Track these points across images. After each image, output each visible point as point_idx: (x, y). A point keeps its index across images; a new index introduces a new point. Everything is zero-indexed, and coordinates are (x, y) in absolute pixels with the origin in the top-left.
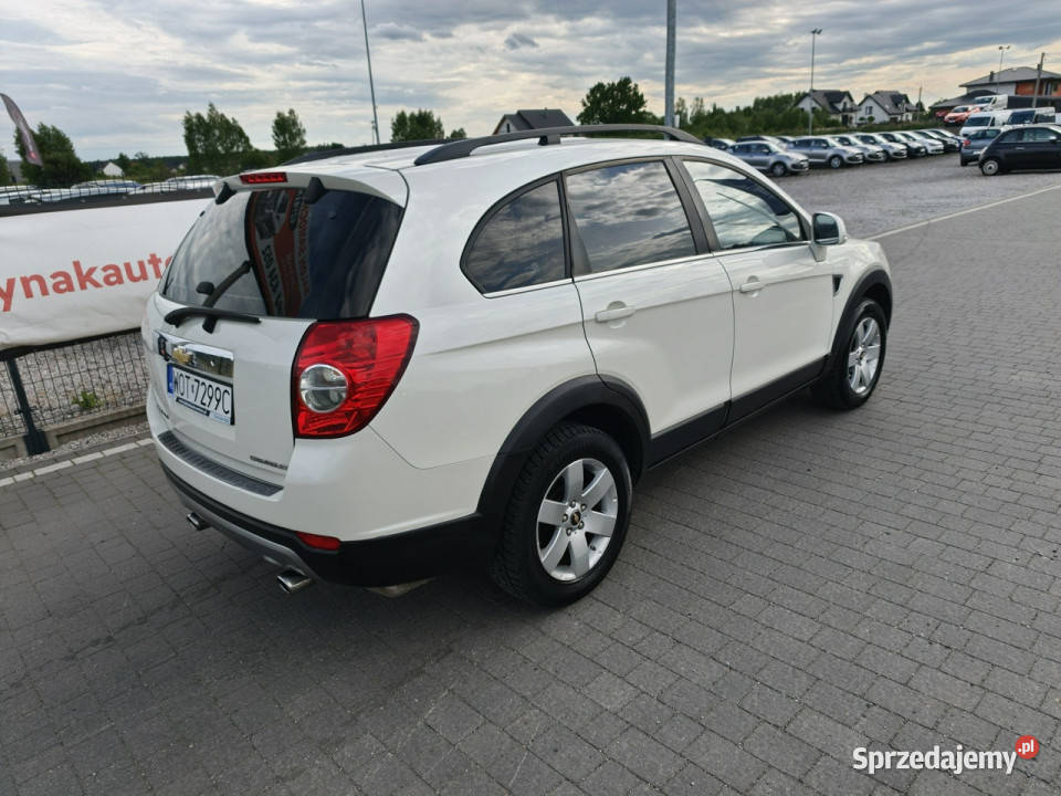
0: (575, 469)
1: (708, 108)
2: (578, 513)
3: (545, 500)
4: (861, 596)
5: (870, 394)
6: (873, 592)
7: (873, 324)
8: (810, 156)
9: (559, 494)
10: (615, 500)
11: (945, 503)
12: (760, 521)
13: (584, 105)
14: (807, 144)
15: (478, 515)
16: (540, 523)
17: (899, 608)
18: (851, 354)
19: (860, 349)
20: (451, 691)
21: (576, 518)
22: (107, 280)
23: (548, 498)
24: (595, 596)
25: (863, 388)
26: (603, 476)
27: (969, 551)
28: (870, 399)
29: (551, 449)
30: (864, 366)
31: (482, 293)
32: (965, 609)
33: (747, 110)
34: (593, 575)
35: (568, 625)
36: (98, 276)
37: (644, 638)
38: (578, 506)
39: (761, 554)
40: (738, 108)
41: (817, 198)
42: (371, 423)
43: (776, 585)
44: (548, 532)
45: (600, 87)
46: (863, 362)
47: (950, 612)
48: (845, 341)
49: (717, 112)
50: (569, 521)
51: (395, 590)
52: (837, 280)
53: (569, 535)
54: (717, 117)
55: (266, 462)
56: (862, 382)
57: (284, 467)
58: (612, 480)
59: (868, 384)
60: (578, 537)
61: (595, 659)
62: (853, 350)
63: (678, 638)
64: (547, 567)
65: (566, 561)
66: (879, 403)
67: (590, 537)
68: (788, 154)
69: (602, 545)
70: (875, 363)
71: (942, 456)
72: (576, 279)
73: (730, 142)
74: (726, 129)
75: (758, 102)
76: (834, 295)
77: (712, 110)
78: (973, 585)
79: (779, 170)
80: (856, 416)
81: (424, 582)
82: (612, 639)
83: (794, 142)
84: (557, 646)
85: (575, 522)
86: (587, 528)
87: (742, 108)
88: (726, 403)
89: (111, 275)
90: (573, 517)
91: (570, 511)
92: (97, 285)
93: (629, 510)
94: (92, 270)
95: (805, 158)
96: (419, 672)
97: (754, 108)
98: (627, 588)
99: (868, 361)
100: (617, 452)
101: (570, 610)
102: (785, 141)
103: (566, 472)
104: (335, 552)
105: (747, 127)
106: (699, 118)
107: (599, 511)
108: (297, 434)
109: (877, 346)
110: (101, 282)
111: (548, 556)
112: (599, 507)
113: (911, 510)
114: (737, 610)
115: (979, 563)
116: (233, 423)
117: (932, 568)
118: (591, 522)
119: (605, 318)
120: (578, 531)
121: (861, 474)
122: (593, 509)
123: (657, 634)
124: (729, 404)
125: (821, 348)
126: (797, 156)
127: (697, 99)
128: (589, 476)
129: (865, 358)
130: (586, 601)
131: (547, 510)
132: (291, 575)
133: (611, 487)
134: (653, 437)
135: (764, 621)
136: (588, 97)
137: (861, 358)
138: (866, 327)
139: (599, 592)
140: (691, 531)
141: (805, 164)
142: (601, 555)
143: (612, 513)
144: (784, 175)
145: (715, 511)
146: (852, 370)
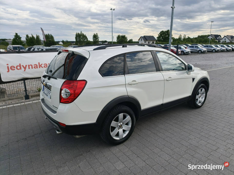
0: (121, 115)
1: (187, 37)
2: (121, 125)
3: (113, 121)
4: (184, 152)
6: (186, 152)
7: (203, 90)
8: (207, 49)
9: (117, 120)
10: (131, 123)
11: (211, 133)
12: (166, 132)
13: (158, 35)
14: (207, 46)
15: (96, 123)
16: (111, 126)
17: (191, 156)
18: (197, 96)
19: (200, 95)
20: (87, 160)
21: (121, 126)
22: (44, 67)
23: (114, 121)
24: (124, 144)
25: (200, 104)
27: (213, 145)
28: (202, 107)
29: (115, 110)
30: (200, 99)
31: (103, 77)
32: (207, 159)
33: (196, 38)
34: (124, 139)
35: (116, 150)
36: (43, 66)
37: (131, 155)
38: (121, 123)
39: (164, 139)
40: (194, 37)
41: (207, 59)
42: (74, 101)
43: (165, 147)
44: (113, 128)
45: (163, 31)
46: (201, 98)
47: (203, 159)
48: (195, 92)
49: (189, 38)
50: (119, 126)
51: (77, 136)
52: (193, 79)
53: (119, 129)
54: (188, 39)
55: (55, 107)
56: (200, 102)
57: (58, 108)
58: (130, 118)
59: (202, 103)
60: (121, 131)
61: (119, 158)
62: (197, 95)
63: (138, 156)
64: (112, 136)
65: (117, 135)
66: (204, 108)
67: (124, 131)
68: (202, 48)
69: (127, 133)
70: (204, 98)
71: (215, 122)
72: (125, 75)
73: (190, 45)
74: (190, 42)
75: (199, 36)
76: (192, 82)
77: (187, 38)
78: (211, 153)
79: (200, 52)
80: (198, 110)
81: (84, 136)
82: (124, 154)
83: (204, 46)
84: (112, 153)
85: (120, 127)
86: (124, 128)
87: (195, 38)
88: (161, 104)
89: (45, 66)
90: (120, 126)
91: (119, 124)
92: (42, 67)
93: (134, 126)
94: (42, 64)
95: (206, 49)
96: (82, 155)
97: (198, 38)
98: (131, 143)
99: (202, 98)
100: (132, 112)
101: (117, 146)
102: (203, 45)
103: (119, 116)
104: (65, 127)
105: (195, 42)
106: (184, 39)
107: (127, 125)
108: (60, 102)
109: (205, 94)
110: (43, 67)
111: (113, 134)
112: (127, 124)
113: (202, 134)
114: (154, 151)
115: (214, 148)
116: (51, 98)
117: (202, 148)
119: (131, 84)
120: (121, 129)
121: (194, 124)
122: (126, 124)
123: (134, 154)
124: (162, 104)
125: (189, 93)
126: (204, 49)
127: (184, 35)
128: (125, 117)
129: (201, 97)
130: (122, 144)
131: (113, 124)
133: (130, 120)
134: (142, 110)
135: (159, 155)
136: (160, 33)
137: (200, 97)
138: (201, 90)
139: (125, 143)
140: (150, 132)
141: (206, 51)
142: (126, 135)
143: (130, 126)
144: (201, 53)
145: (157, 128)
146: (197, 99)
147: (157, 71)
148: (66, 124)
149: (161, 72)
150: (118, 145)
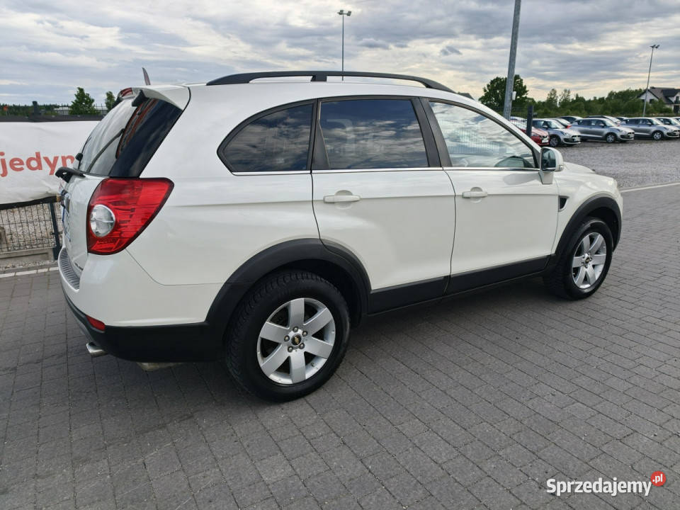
0: (297, 306)
1: (572, 97)
2: (299, 337)
3: (267, 323)
4: (504, 437)
5: (594, 291)
6: (515, 437)
7: (599, 239)
8: (636, 130)
9: (283, 319)
10: (334, 332)
11: (615, 379)
12: (458, 368)
13: (485, 91)
14: (636, 122)
15: (206, 324)
16: (263, 340)
17: (529, 454)
18: (575, 258)
19: (586, 255)
20: (174, 444)
21: (297, 340)
23: (272, 321)
24: (308, 400)
25: (588, 286)
27: (615, 421)
28: (594, 295)
30: (588, 269)
31: (231, 171)
32: (585, 466)
33: (602, 100)
34: (307, 385)
35: (275, 417)
37: (322, 435)
38: (300, 332)
39: (445, 393)
40: (595, 98)
41: (632, 158)
42: (127, 248)
43: (442, 417)
44: (269, 347)
45: (497, 79)
46: (590, 266)
47: (571, 466)
48: (570, 243)
49: (579, 100)
50: (290, 341)
51: (147, 366)
52: (563, 201)
53: (290, 351)
54: (577, 103)
55: (79, 267)
56: (586, 280)
57: (82, 269)
58: (331, 317)
59: (592, 282)
60: (297, 355)
61: (279, 443)
62: (577, 255)
63: (346, 441)
64: (265, 371)
65: (285, 368)
66: (599, 299)
68: (621, 128)
69: (320, 364)
70: (601, 268)
71: (633, 344)
72: (313, 171)
74: (583, 111)
75: (611, 94)
76: (559, 211)
77: (575, 99)
78: (604, 449)
79: (611, 138)
80: (577, 306)
81: (171, 364)
82: (300, 431)
83: (626, 121)
84: (261, 428)
85: (296, 343)
86: (307, 349)
87: (597, 98)
88: (445, 277)
90: (293, 339)
91: (292, 334)
95: (632, 131)
96: (164, 426)
97: (607, 98)
98: (333, 398)
99: (594, 266)
100: (336, 295)
101: (285, 406)
102: (622, 120)
103: (289, 305)
104: (103, 332)
105: (599, 110)
106: (565, 103)
107: (323, 339)
108: (89, 251)
109: (603, 255)
111: (268, 365)
112: (320, 335)
113: (582, 381)
114: (401, 428)
115: (619, 431)
116: (70, 240)
117: (576, 428)
118: (312, 345)
119: (332, 201)
120: (298, 349)
121: (556, 348)
122: (315, 336)
123: (333, 434)
124: (448, 279)
125: (546, 247)
126: (626, 130)
127: (565, 91)
128: (310, 311)
129: (591, 263)
130: (301, 401)
131: (269, 330)
133: (331, 321)
134: (372, 293)
135: (416, 442)
136: (488, 86)
137: (587, 263)
138: (592, 240)
139: (312, 398)
140: (404, 367)
141: (632, 136)
142: (317, 370)
143: (330, 342)
144: (613, 142)
145: (429, 356)
146: (577, 270)
147: (429, 166)
148: (107, 323)
149: (445, 168)
150: (286, 404)
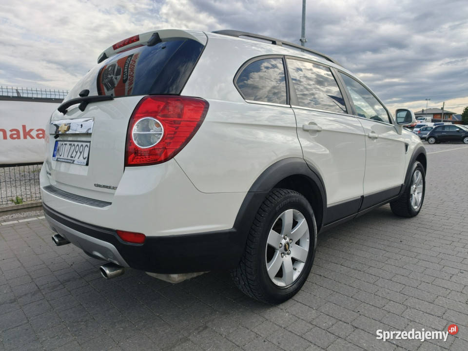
0: (288, 215)
2: (288, 243)
3: (271, 230)
5: (419, 210)
7: (420, 174)
10: (308, 240)
15: (234, 230)
16: (268, 245)
18: (411, 187)
19: (415, 186)
21: (287, 246)
22: (38, 136)
23: (273, 229)
25: (417, 207)
26: (303, 222)
28: (420, 213)
30: (416, 195)
31: (244, 99)
36: (34, 134)
38: (288, 240)
44: (272, 251)
48: (410, 177)
50: (283, 248)
52: (407, 147)
53: (282, 257)
55: (104, 187)
56: (416, 204)
57: (115, 188)
58: (307, 227)
59: (418, 205)
60: (287, 259)
64: (270, 275)
67: (294, 261)
69: (301, 267)
70: (421, 195)
72: (292, 106)
76: (406, 153)
85: (286, 249)
89: (40, 134)
90: (285, 246)
91: (284, 242)
92: (32, 138)
93: (315, 247)
94: (31, 130)
98: (315, 296)
100: (310, 209)
104: (140, 244)
110: (35, 136)
116: (87, 164)
118: (295, 251)
120: (287, 255)
122: (296, 243)
124: (362, 198)
129: (416, 192)
131: (273, 238)
132: (111, 265)
133: (307, 231)
134: (328, 206)
138: (417, 175)
142: (299, 273)
146: (412, 196)
147: (347, 113)
148: (147, 235)
149: (355, 116)
